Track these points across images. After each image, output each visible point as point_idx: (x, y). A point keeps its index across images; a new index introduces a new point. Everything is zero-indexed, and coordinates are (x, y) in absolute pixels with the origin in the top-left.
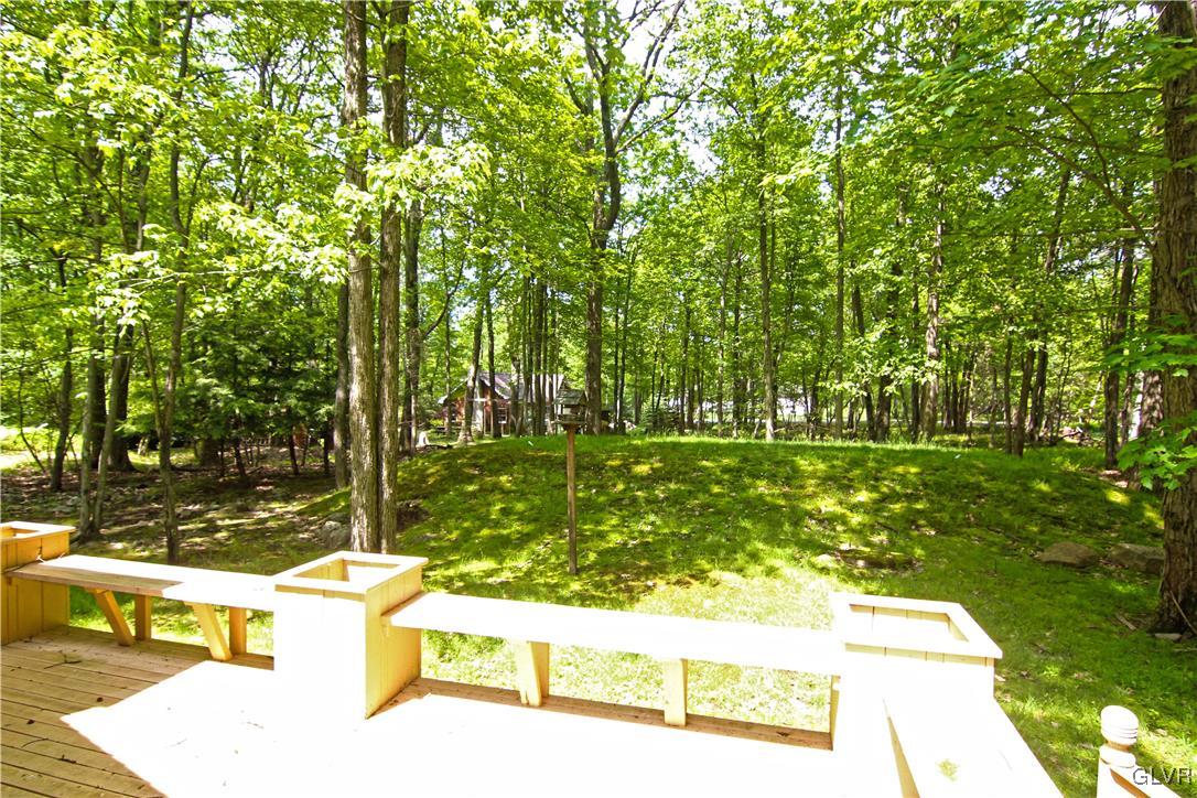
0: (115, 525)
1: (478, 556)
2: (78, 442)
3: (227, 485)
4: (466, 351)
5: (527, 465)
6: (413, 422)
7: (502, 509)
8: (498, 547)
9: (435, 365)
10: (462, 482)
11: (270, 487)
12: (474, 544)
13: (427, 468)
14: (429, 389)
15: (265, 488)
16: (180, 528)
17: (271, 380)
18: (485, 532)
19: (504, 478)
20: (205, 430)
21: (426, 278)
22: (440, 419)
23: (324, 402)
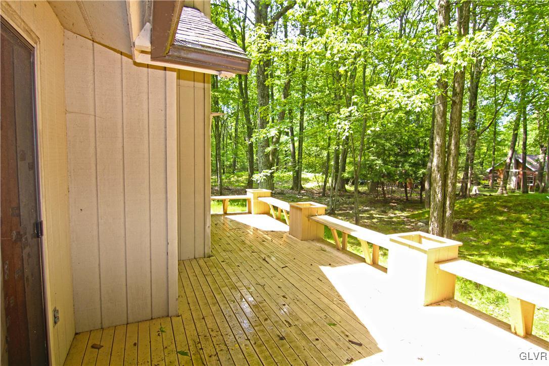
0: (340, 210)
1: (501, 255)
2: (330, 180)
3: (378, 201)
4: (507, 142)
5: (543, 210)
6: (469, 180)
7: (521, 233)
8: (516, 253)
9: (486, 151)
10: (495, 214)
11: (395, 204)
12: (500, 248)
13: (474, 204)
14: (481, 164)
15: (393, 205)
16: (360, 215)
17: (399, 157)
18: (507, 243)
19: (524, 216)
20: (371, 178)
21: (482, 102)
22: (486, 180)
23: (421, 168)
